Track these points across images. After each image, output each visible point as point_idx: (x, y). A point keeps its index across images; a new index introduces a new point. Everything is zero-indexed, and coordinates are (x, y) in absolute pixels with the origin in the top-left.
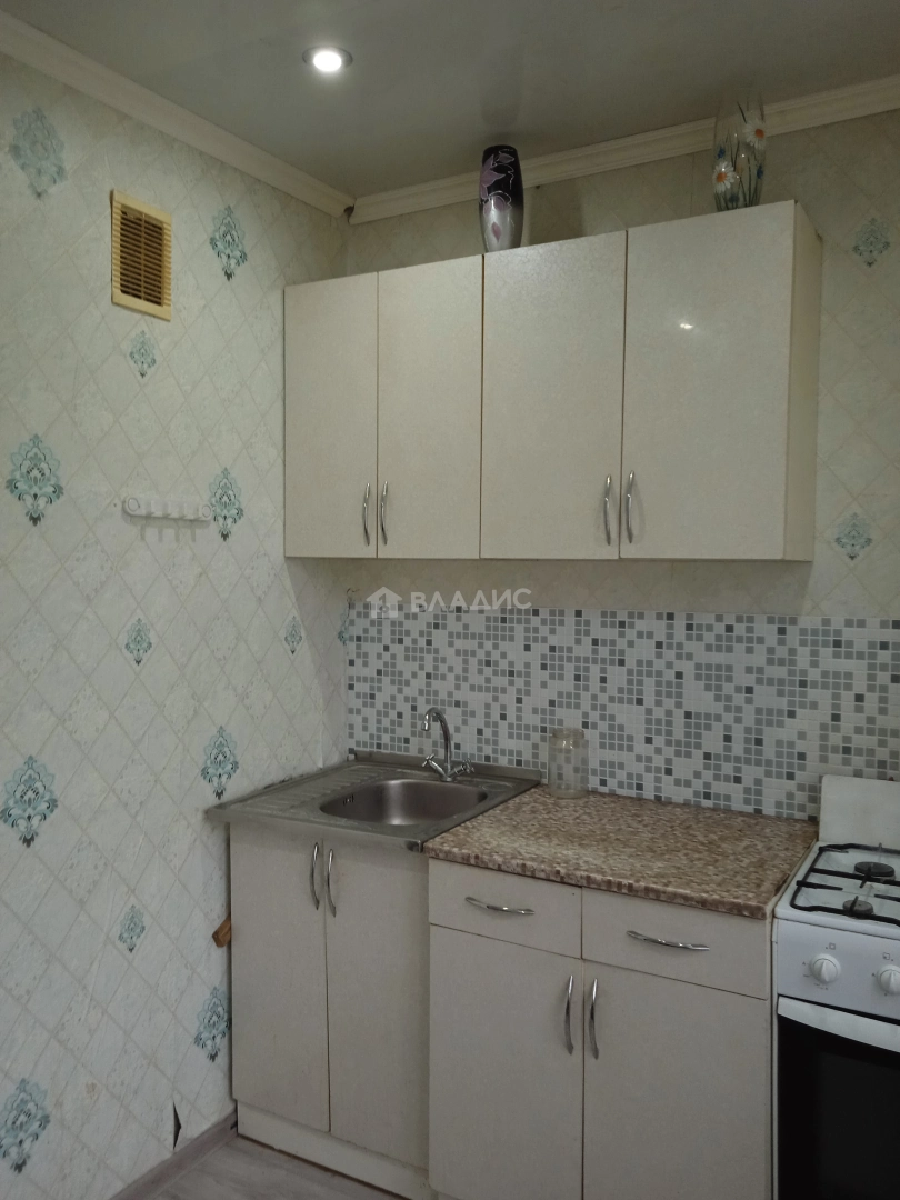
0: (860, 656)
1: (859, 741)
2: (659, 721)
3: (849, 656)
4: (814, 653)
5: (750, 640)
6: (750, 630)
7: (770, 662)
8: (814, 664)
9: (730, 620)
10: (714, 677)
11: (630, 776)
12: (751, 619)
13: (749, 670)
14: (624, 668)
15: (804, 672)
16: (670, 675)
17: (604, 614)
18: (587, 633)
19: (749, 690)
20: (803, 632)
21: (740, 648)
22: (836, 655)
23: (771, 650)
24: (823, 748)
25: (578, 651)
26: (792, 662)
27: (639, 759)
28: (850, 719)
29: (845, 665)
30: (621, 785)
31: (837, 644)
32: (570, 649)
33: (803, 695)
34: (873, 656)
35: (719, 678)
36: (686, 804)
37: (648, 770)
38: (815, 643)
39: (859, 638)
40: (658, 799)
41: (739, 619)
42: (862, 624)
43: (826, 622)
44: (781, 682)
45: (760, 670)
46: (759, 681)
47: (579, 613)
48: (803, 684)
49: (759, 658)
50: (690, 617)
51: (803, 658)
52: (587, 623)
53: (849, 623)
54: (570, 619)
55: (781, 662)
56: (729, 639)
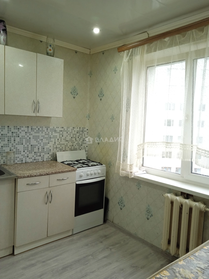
0: (58, 133)
1: (58, 146)
2: (26, 147)
3: (57, 133)
4: (52, 133)
5: (42, 131)
6: (42, 129)
7: (45, 135)
8: (52, 134)
9: (39, 127)
10: (36, 138)
11: (20, 159)
12: (42, 127)
13: (42, 136)
14: (19, 138)
15: (50, 136)
16: (28, 138)
17: (14, 127)
18: (10, 131)
19: (42, 140)
20: (50, 129)
21: (41, 132)
22: (55, 133)
23: (45, 133)
24: (53, 148)
25: (8, 135)
26: (49, 134)
27: (22, 155)
28: (57, 143)
29: (56, 134)
30: (18, 161)
31: (55, 131)
32: (6, 134)
33: (50, 140)
34: (60, 133)
35: (37, 138)
36: (31, 162)
37: (24, 157)
38: (52, 131)
39: (58, 130)
40: (26, 162)
41: (40, 127)
42: (58, 128)
43: (54, 127)
44: (47, 138)
45: (44, 136)
46: (44, 138)
47: (8, 127)
48: (50, 138)
49: (44, 134)
50: (32, 127)
51: (50, 134)
52: (10, 129)
53: (57, 128)
54: (6, 128)
55: (47, 135)
56: (39, 131)
